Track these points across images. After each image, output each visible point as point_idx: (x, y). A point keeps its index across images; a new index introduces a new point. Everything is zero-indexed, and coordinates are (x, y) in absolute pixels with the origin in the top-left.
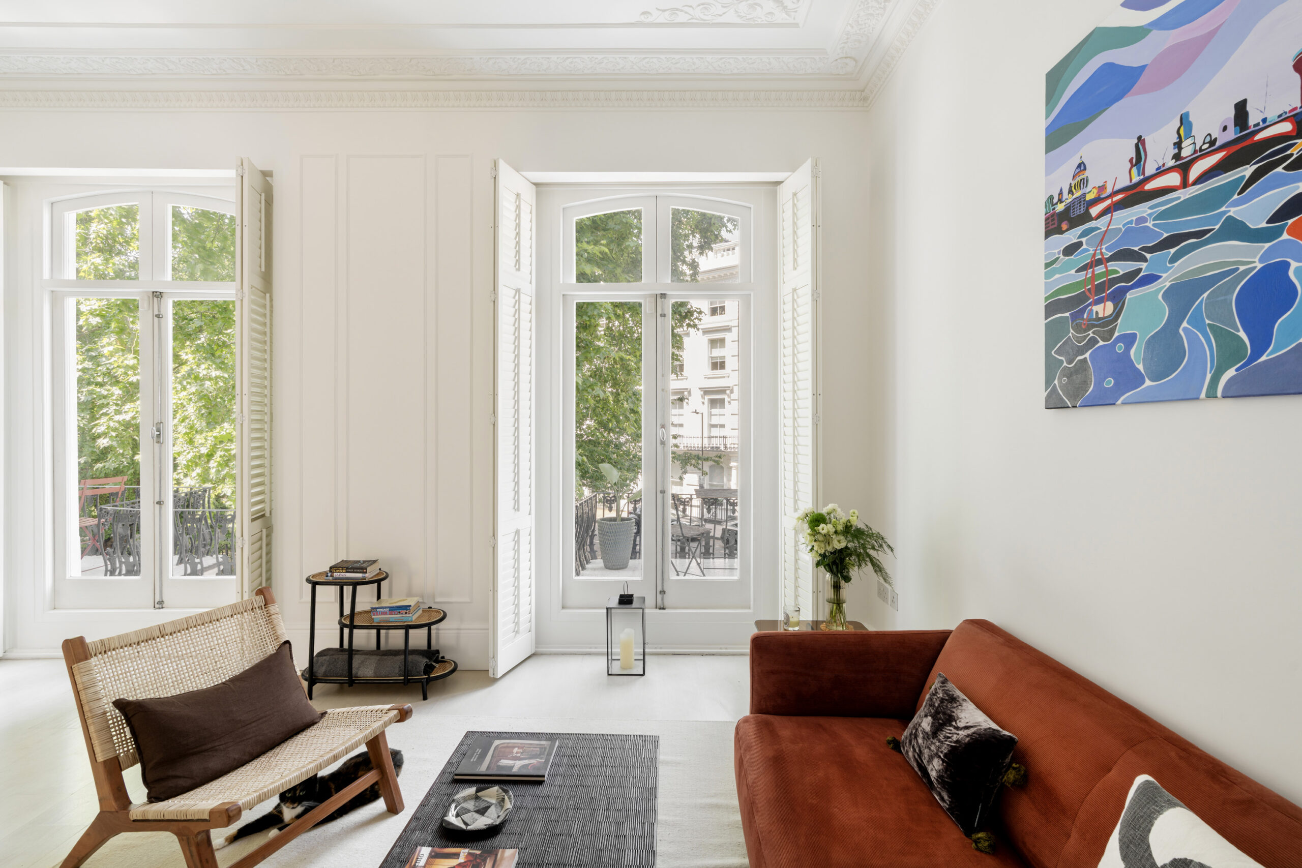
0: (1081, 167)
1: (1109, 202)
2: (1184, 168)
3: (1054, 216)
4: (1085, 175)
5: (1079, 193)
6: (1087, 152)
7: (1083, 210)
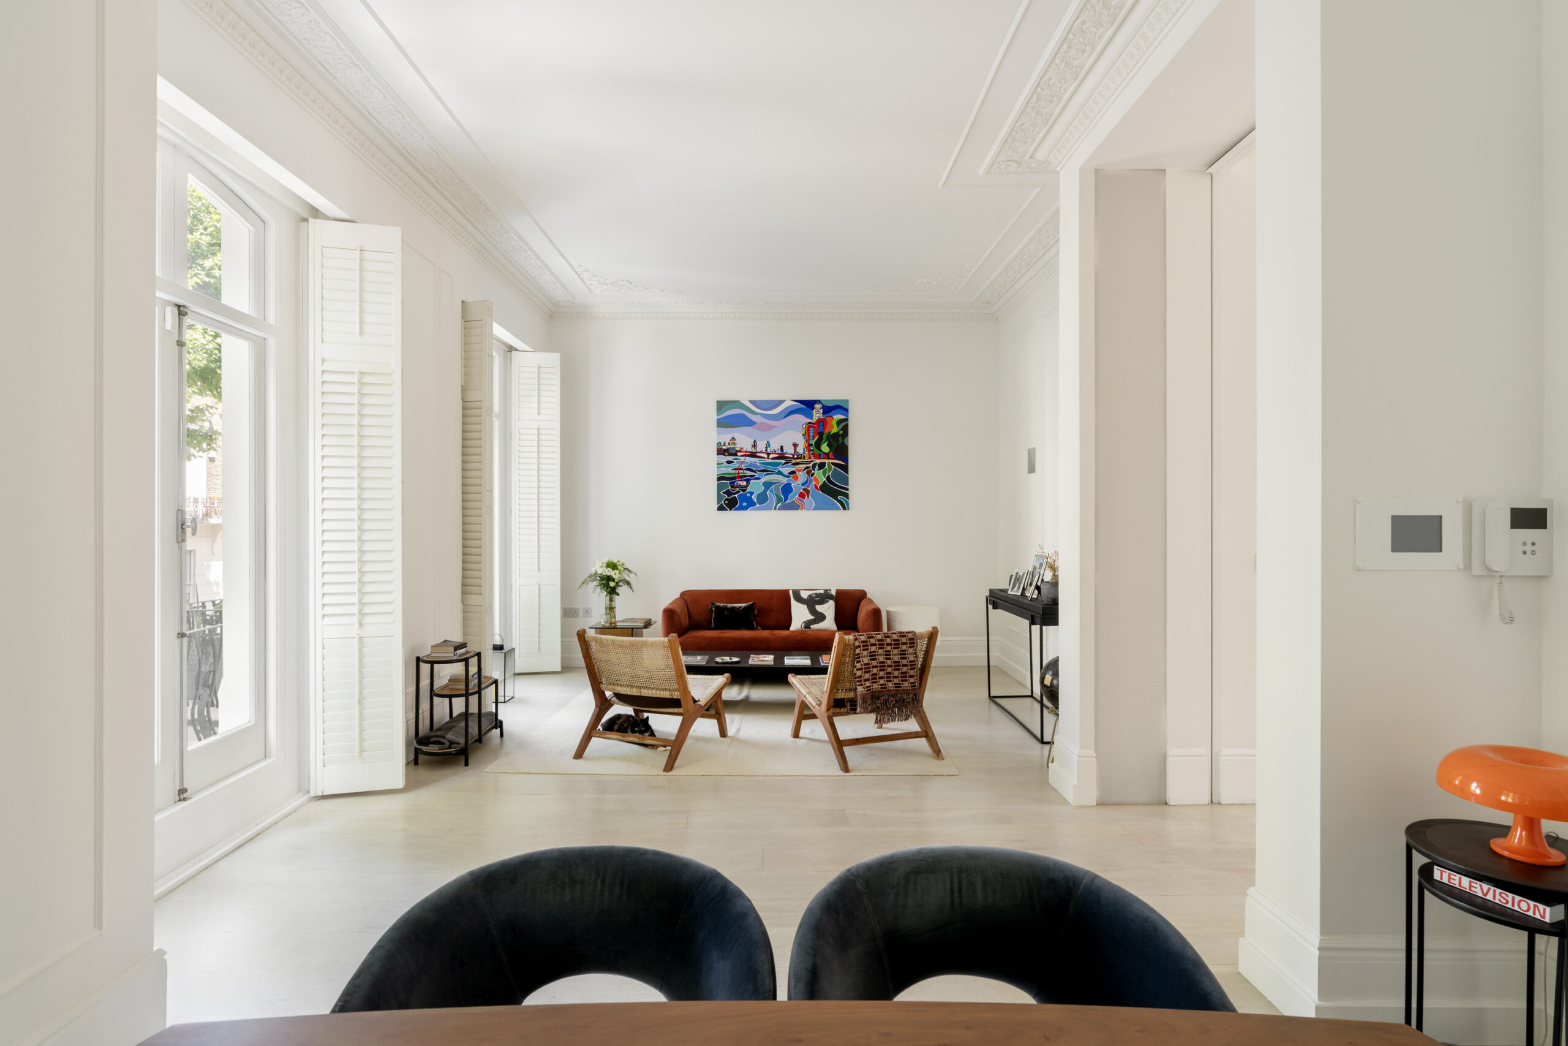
0: (733, 439)
2: (768, 454)
3: (721, 449)
4: (735, 442)
5: (732, 446)
6: (736, 435)
7: (734, 452)
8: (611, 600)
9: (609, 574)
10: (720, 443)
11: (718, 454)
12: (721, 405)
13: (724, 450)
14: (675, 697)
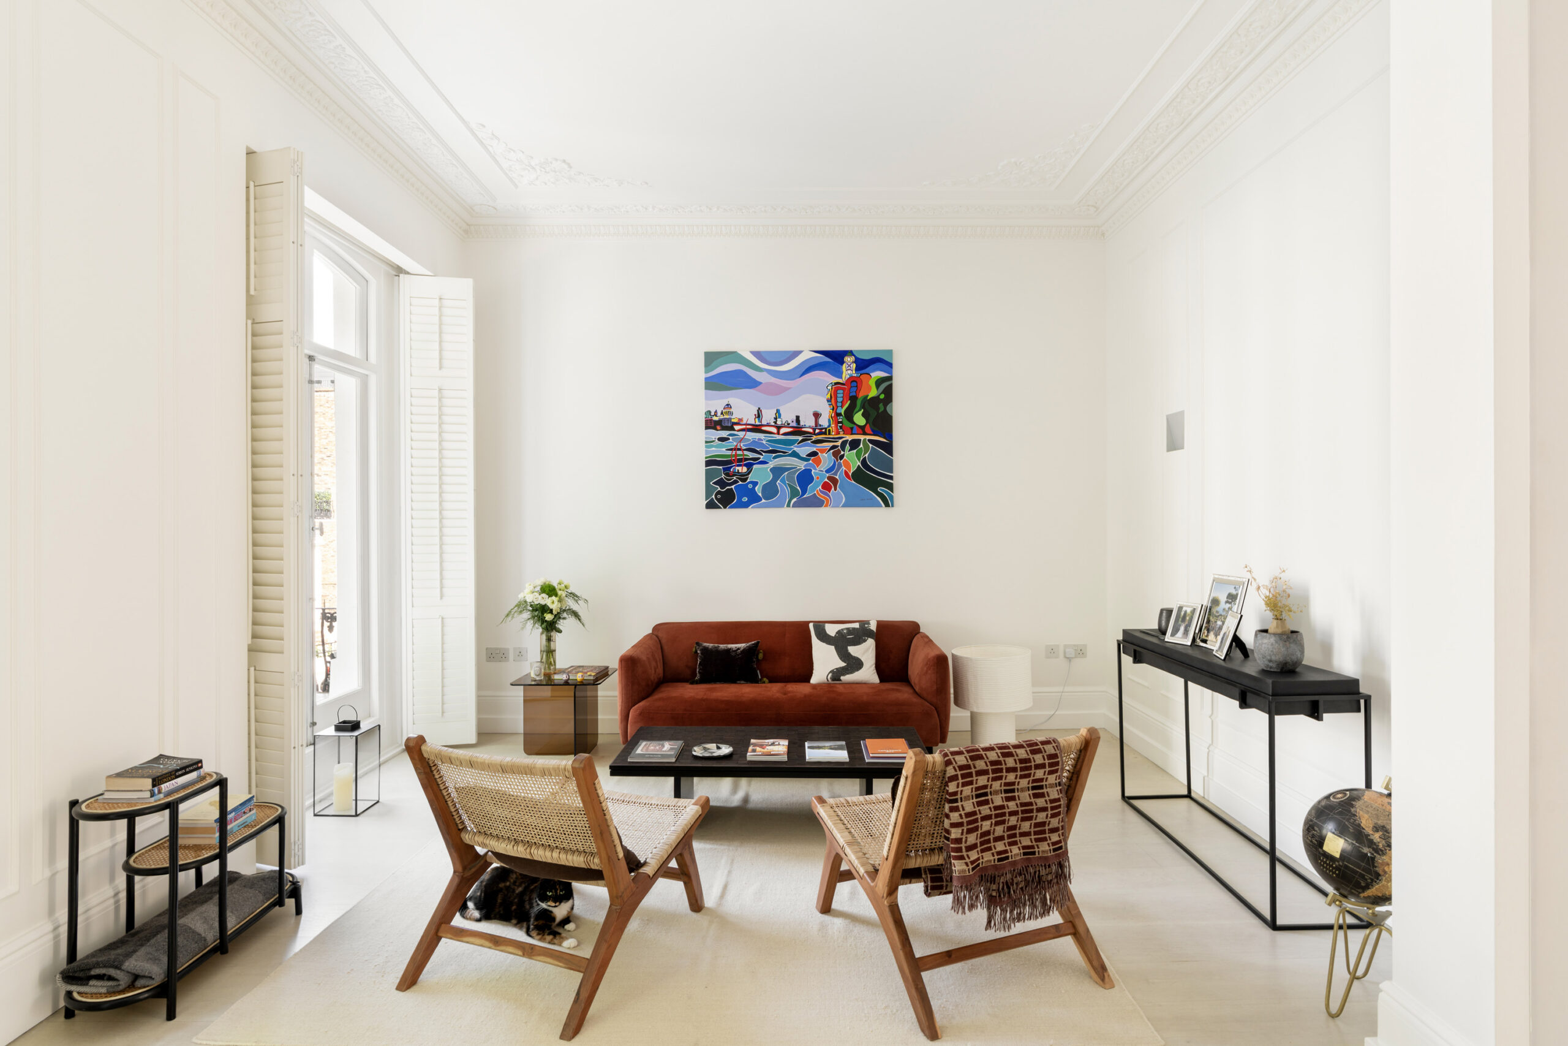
0: (728, 406)
1: (744, 427)
2: (779, 428)
3: (711, 420)
4: (731, 410)
5: (727, 417)
6: (733, 401)
7: (730, 425)
8: (549, 639)
9: (543, 603)
10: (709, 412)
11: (707, 428)
12: (711, 358)
13: (715, 421)
14: (593, 867)
